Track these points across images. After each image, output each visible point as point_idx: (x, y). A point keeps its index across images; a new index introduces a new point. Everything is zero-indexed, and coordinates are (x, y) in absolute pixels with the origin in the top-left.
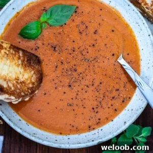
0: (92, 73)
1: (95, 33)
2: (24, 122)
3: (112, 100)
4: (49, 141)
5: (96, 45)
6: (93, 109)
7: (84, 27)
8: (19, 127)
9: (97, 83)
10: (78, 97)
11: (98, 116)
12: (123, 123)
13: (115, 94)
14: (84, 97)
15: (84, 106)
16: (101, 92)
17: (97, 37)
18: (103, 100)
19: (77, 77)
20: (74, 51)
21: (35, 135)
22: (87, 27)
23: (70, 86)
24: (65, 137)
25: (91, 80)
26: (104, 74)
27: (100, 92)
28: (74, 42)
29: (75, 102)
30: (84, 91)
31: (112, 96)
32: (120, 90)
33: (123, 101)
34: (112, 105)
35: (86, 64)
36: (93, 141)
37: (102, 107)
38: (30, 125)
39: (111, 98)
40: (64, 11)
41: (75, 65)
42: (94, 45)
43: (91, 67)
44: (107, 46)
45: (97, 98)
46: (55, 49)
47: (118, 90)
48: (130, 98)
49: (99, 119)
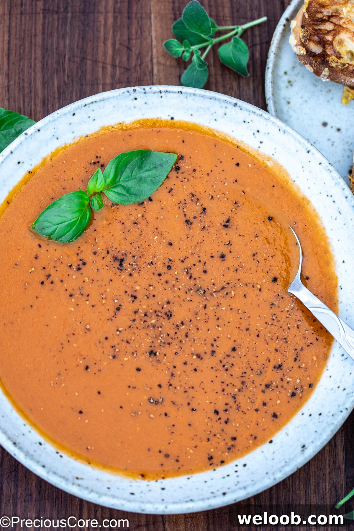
0: (212, 322)
1: (226, 226)
2: (49, 448)
3: (263, 392)
4: (114, 497)
5: (229, 257)
6: (217, 412)
7: (198, 208)
8: (38, 462)
9: (224, 348)
10: (174, 382)
11: (230, 430)
12: (300, 449)
13: (271, 376)
14: (191, 384)
15: (194, 405)
16: (237, 371)
17: (231, 235)
18: (239, 390)
19: (172, 333)
20: (169, 267)
21: (79, 482)
22: (204, 209)
23: (152, 353)
24: (153, 483)
25: (210, 341)
26: (243, 327)
27: (231, 371)
28: (171, 244)
29: (168, 394)
30: (189, 368)
31: (264, 384)
32: (285, 366)
33: (293, 395)
34: (264, 404)
35: (198, 300)
36: (224, 494)
37: (238, 408)
38: (65, 456)
39: (263, 387)
40: (147, 168)
41: (168, 303)
42: (223, 256)
43: (210, 309)
44: (259, 257)
45: (224, 386)
46: (121, 265)
47: (280, 367)
48: (310, 386)
49: (234, 439)
